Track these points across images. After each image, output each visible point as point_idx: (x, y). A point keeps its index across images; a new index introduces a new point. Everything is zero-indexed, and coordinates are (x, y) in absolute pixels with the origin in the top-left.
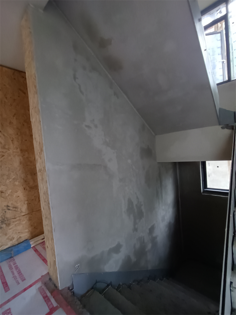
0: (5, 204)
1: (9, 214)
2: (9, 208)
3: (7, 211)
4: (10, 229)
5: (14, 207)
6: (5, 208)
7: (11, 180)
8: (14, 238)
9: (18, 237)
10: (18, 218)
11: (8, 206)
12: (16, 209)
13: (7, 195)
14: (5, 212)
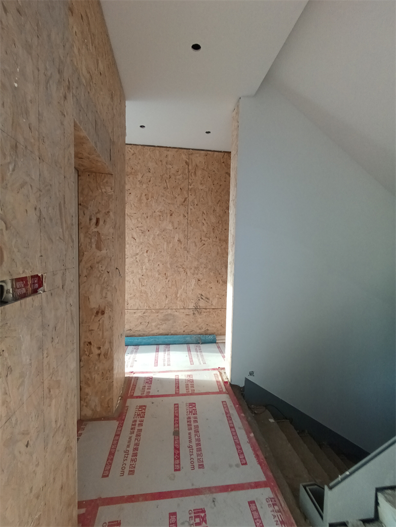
0: (200, 292)
1: (202, 304)
2: (202, 297)
3: (201, 299)
4: (200, 318)
5: (206, 298)
6: (199, 296)
7: (207, 269)
8: (202, 328)
9: (206, 329)
10: (208, 310)
11: (202, 295)
12: (208, 301)
13: (202, 284)
14: (199, 300)
